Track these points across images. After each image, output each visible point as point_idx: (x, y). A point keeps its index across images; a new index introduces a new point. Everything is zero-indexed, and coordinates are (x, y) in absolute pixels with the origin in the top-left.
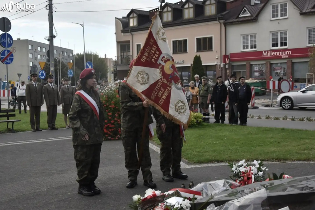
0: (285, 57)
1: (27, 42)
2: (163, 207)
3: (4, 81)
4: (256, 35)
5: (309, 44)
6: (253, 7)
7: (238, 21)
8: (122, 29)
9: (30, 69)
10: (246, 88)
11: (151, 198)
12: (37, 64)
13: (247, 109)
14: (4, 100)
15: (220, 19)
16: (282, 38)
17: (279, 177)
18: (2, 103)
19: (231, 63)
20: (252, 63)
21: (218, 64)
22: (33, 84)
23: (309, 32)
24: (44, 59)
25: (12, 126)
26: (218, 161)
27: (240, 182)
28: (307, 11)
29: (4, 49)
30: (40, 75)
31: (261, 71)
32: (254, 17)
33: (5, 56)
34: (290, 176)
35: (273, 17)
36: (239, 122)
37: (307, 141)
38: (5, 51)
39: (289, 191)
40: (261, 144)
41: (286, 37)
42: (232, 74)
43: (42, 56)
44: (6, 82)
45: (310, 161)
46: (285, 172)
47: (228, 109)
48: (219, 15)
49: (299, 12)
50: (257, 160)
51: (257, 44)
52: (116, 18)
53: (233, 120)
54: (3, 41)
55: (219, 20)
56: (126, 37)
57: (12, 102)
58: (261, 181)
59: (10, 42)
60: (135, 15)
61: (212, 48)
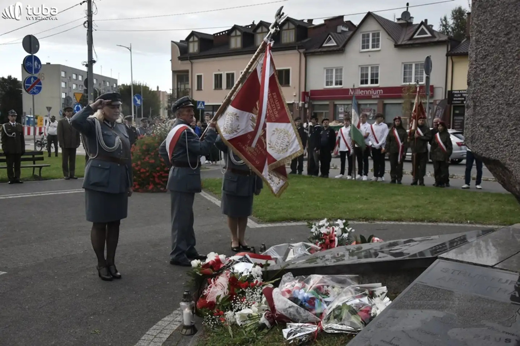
0: (375, 97)
1: (58, 68)
2: (228, 275)
3: (29, 116)
4: (342, 69)
5: (404, 82)
6: (339, 35)
7: (321, 52)
8: (179, 55)
9: (63, 101)
10: (330, 133)
11: (214, 263)
12: (71, 95)
13: (330, 158)
14: (29, 140)
15: (300, 47)
16: (372, 74)
17: (367, 240)
18: (26, 144)
19: (311, 101)
20: (336, 102)
21: (296, 102)
22: (67, 120)
23: (405, 68)
24: (81, 90)
25: (38, 172)
26: (294, 220)
27: (321, 245)
28: (403, 43)
29: (30, 75)
30: (75, 109)
31: (346, 112)
32: (340, 47)
33: (30, 84)
34: (381, 240)
35: (363, 48)
36: (320, 173)
37: (399, 197)
38: (31, 77)
39: (380, 257)
40: (345, 201)
41: (378, 73)
42: (313, 115)
43: (78, 86)
44: (32, 118)
45: (403, 221)
46: (374, 234)
47: (307, 157)
48: (299, 43)
49: (394, 43)
50: (342, 219)
51: (343, 80)
52: (172, 41)
53: (312, 171)
54: (29, 66)
55: (298, 49)
56: (184, 66)
57: (39, 143)
58: (347, 245)
59: (38, 66)
60: (196, 39)
61: (289, 83)
